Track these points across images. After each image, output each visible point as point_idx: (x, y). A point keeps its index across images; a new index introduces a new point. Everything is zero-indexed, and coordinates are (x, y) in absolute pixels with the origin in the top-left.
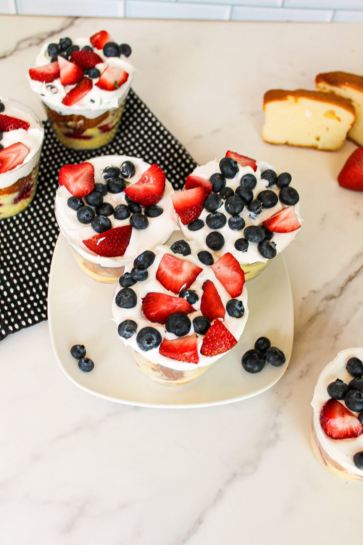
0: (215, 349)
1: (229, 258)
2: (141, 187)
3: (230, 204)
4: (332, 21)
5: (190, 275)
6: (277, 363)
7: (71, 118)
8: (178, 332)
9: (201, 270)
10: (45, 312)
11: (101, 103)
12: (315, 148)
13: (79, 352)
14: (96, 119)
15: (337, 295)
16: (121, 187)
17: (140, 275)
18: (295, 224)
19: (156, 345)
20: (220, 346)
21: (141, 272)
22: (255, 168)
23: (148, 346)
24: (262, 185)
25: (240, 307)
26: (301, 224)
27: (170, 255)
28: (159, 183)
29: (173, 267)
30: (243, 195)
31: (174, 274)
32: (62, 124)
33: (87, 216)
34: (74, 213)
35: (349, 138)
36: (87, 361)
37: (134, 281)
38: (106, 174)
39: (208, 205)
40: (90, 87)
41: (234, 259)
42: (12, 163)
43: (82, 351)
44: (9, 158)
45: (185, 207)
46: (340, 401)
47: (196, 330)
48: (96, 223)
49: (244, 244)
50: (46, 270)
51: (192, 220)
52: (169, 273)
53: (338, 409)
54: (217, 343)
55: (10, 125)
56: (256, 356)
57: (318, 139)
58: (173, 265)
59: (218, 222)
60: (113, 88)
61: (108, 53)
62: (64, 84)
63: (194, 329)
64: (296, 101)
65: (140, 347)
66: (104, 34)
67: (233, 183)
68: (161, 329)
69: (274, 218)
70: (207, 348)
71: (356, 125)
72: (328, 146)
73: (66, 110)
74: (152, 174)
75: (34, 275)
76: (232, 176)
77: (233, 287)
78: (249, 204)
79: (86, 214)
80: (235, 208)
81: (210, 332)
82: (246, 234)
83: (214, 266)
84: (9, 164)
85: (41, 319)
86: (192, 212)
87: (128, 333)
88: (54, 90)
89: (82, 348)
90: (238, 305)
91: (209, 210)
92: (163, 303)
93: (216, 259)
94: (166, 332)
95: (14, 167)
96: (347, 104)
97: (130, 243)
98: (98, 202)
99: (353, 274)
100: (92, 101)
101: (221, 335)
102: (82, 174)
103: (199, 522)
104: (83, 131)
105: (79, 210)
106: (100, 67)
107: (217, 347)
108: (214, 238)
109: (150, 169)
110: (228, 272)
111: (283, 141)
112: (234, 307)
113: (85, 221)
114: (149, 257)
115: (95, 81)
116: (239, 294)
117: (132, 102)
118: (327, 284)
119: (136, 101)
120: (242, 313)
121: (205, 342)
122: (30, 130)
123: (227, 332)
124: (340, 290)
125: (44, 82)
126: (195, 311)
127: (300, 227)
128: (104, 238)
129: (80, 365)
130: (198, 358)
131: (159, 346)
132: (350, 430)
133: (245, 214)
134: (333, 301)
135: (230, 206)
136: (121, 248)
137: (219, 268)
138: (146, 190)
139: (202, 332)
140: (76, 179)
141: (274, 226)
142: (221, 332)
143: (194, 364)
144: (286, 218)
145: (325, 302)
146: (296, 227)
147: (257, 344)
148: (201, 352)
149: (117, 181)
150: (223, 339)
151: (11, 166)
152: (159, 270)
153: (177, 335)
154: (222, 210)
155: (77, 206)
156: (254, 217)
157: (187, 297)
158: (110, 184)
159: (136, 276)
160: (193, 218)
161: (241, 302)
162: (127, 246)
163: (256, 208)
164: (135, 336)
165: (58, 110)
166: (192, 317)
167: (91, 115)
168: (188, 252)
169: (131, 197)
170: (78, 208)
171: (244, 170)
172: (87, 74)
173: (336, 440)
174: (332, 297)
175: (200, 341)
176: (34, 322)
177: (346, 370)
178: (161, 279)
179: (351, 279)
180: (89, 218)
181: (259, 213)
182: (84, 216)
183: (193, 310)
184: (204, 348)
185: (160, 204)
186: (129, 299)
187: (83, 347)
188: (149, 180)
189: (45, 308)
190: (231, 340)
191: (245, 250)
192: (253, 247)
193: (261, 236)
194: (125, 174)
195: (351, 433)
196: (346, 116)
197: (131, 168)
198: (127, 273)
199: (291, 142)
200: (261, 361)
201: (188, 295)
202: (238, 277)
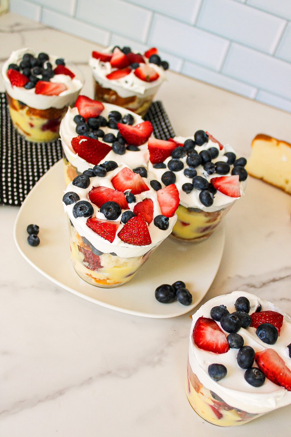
1: (173, 188)
2: (131, 129)
5: (137, 186)
7: (108, 91)
9: (148, 189)
11: (132, 85)
12: (282, 189)
13: (33, 229)
14: (125, 99)
15: (258, 286)
17: (100, 169)
18: (236, 192)
19: (86, 215)
22: (222, 148)
23: (80, 213)
25: (165, 220)
27: (128, 169)
30: (204, 157)
31: (125, 181)
32: (101, 96)
33: (83, 128)
34: (75, 125)
37: (94, 175)
38: (111, 114)
39: (174, 153)
40: (129, 72)
41: (176, 189)
42: (51, 90)
43: (36, 230)
45: (156, 148)
46: (217, 322)
47: (122, 219)
49: (190, 187)
52: (122, 179)
53: (213, 325)
54: (134, 231)
57: (287, 182)
58: (127, 175)
60: (145, 79)
61: (151, 61)
62: (113, 66)
64: (278, 144)
65: (73, 212)
66: (154, 49)
68: (96, 209)
69: (220, 178)
70: (124, 233)
78: (205, 164)
80: (193, 161)
81: (132, 220)
82: (194, 182)
83: (159, 191)
87: (70, 200)
88: (104, 68)
89: (37, 228)
91: (173, 157)
93: (163, 188)
94: (99, 211)
95: (51, 95)
97: (105, 158)
99: (277, 278)
100: (126, 82)
101: (139, 226)
103: (61, 393)
105: (79, 124)
106: (142, 65)
109: (143, 123)
110: (168, 198)
111: (259, 175)
114: (113, 166)
115: (134, 70)
116: (169, 216)
118: (252, 276)
120: (165, 227)
121: (125, 228)
122: (74, 80)
124: (262, 284)
125: (99, 60)
126: (129, 208)
127: (240, 196)
128: (86, 140)
129: (29, 238)
130: (114, 238)
131: (88, 218)
132: (216, 344)
133: (200, 170)
135: (190, 158)
136: (96, 158)
137: (163, 193)
139: (125, 221)
140: (87, 106)
141: (218, 184)
142: (140, 223)
143: (109, 242)
144: (230, 183)
145: (245, 287)
146: (236, 195)
147: (175, 284)
148: (119, 234)
150: (140, 230)
151: (50, 93)
152: (116, 176)
153: (106, 216)
154: (184, 160)
155: (79, 121)
156: (206, 176)
157: (127, 196)
158: (111, 122)
159: (96, 170)
160: (159, 159)
161: (167, 218)
162: (102, 159)
163: (209, 167)
166: (124, 211)
168: (144, 175)
171: (212, 144)
172: (131, 65)
173: (200, 349)
174: (252, 286)
175: (121, 227)
176: (13, 205)
178: (115, 182)
179: (274, 280)
181: (211, 173)
182: (80, 128)
183: (126, 207)
184: (122, 232)
185: (140, 147)
186: (82, 180)
188: (139, 128)
191: (188, 192)
192: (195, 194)
193: (205, 184)
194: (125, 121)
195: (216, 347)
197: (131, 119)
198: (91, 169)
200: (171, 293)
201: (129, 195)
202: (174, 203)
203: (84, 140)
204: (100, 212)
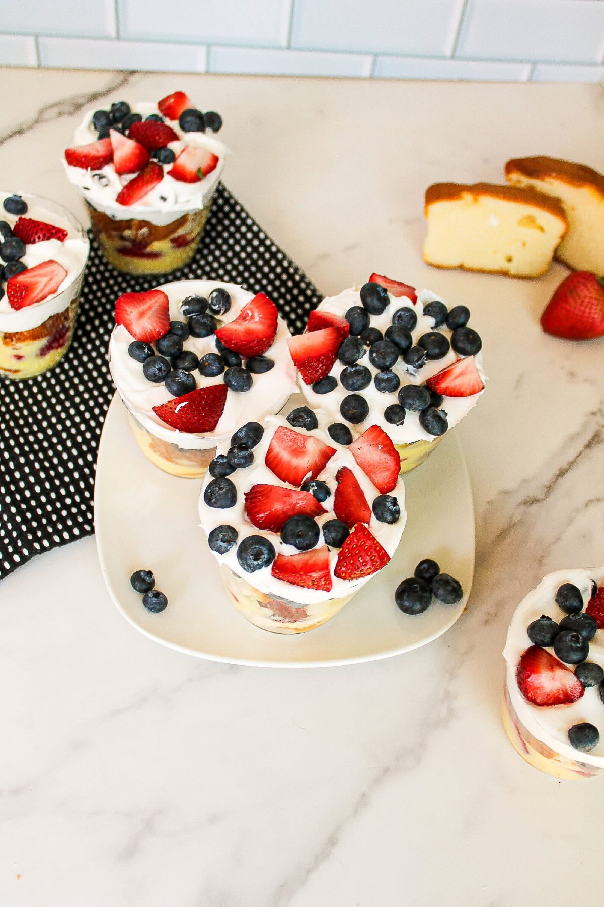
0: (357, 568)
1: (375, 434)
2: (241, 327)
3: (377, 352)
4: (530, 81)
5: (317, 459)
6: (450, 598)
7: (128, 224)
8: (300, 542)
9: (333, 452)
10: (90, 522)
11: (176, 202)
12: (505, 274)
13: (144, 581)
14: (168, 226)
15: (541, 497)
16: (209, 328)
17: (242, 457)
18: (475, 383)
19: (267, 563)
20: (364, 564)
21: (243, 453)
22: (414, 300)
23: (255, 563)
24: (425, 325)
25: (394, 507)
26: (485, 384)
27: (286, 428)
28: (268, 322)
29: (291, 447)
30: (397, 339)
31: (293, 458)
32: (114, 233)
33: (160, 369)
34: (140, 366)
35: (557, 258)
36: (157, 594)
37: (233, 468)
38: (187, 307)
39: (344, 354)
40: (159, 176)
41: (384, 434)
42: (41, 291)
43: (148, 580)
44: (36, 283)
45: (309, 357)
46: (547, 649)
47: (328, 541)
48: (172, 381)
49: (399, 412)
50: (90, 457)
51: (319, 376)
52: (285, 455)
53: (544, 660)
54: (360, 559)
55: (37, 233)
56: (417, 588)
57: (510, 260)
58: (291, 444)
59: (358, 380)
60: (195, 178)
61: (186, 126)
62: (120, 172)
63: (325, 539)
64: (476, 200)
65: (242, 565)
66: (180, 96)
67: (381, 322)
68: (274, 539)
69: (445, 374)
70: (344, 567)
71: (567, 238)
72: (526, 270)
73: (122, 213)
74: (258, 307)
75: (71, 465)
76: (379, 311)
77: (383, 477)
78: (406, 353)
79: (157, 367)
80: (384, 358)
81: (349, 542)
82: (402, 398)
83: (352, 445)
84: (36, 294)
85: (84, 533)
86: (318, 365)
87: (224, 545)
88: (104, 181)
89: (149, 575)
90: (391, 503)
91: (345, 362)
92: (277, 500)
93: (355, 436)
94: (282, 544)
95: (43, 298)
96: (555, 206)
97: (224, 412)
98: (176, 350)
99: (565, 466)
100: (163, 198)
101: (366, 547)
102: (150, 308)
103: (332, 841)
104: (147, 244)
105: (146, 361)
106: (174, 146)
107: (359, 566)
108: (353, 403)
109: (254, 301)
110: (375, 455)
111: (455, 262)
112: (385, 505)
113: (156, 378)
114: (254, 432)
115: (167, 168)
116: (392, 489)
117: (221, 201)
118: (525, 481)
119: (227, 200)
120: (397, 516)
121: (342, 558)
122: (68, 242)
123: (376, 542)
124: (545, 490)
125: (89, 169)
126: (327, 512)
127: (483, 388)
128: (187, 402)
129: (145, 602)
130: (330, 583)
131: (271, 565)
132: (563, 691)
133: (400, 368)
134: (535, 507)
135: (377, 356)
136: (210, 420)
137: (361, 448)
138: (249, 332)
139: (336, 543)
140: (142, 315)
141: (444, 385)
142: (365, 543)
143: (325, 592)
144: (461, 374)
145: (523, 509)
146: (477, 388)
147: (419, 571)
148: (336, 573)
149: (203, 318)
150: (369, 554)
151: (41, 295)
152: (270, 451)
153: (298, 548)
154: (364, 361)
155: (144, 356)
156: (414, 373)
157: (313, 492)
158: (193, 323)
159: (235, 460)
160: (320, 374)
161: (395, 499)
162: (220, 416)
163: (416, 358)
164: (234, 549)
165: (109, 213)
166: (321, 521)
167: (161, 221)
168: (313, 424)
169: (226, 342)
170: (145, 359)
171: (397, 303)
172: (155, 157)
173: (541, 708)
174: (532, 501)
175: (334, 557)
176: (73, 538)
177: (556, 603)
178: (274, 464)
179: (562, 473)
180: (162, 374)
181: (421, 366)
182: (154, 370)
183: (322, 511)
184: (340, 568)
185: (270, 354)
186: (224, 493)
187: (149, 573)
188: (252, 318)
189: (89, 516)
190: (380, 554)
191: (400, 423)
192: (412, 418)
193: (425, 401)
194: (216, 308)
195: (564, 696)
196: (553, 225)
197: (225, 298)
198: (221, 456)
199: (468, 264)
200: (425, 594)
201: (316, 488)
202: (390, 462)
203: (183, 404)
204: (284, 544)
